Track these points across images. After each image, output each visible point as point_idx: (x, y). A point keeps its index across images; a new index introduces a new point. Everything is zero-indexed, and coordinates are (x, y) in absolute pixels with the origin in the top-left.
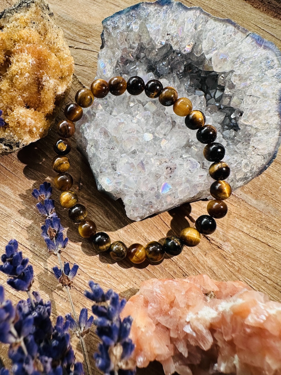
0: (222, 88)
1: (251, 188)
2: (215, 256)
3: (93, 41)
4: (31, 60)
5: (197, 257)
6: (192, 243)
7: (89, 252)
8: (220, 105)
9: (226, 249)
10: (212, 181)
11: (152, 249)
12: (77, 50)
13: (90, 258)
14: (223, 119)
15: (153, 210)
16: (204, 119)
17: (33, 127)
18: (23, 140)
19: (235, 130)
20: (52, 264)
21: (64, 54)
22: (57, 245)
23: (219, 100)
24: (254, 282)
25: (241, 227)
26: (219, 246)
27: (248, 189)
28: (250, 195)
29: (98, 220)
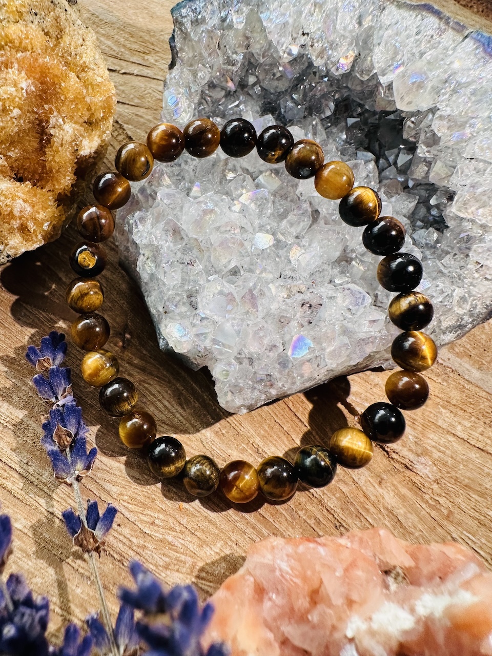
0: (412, 145)
1: (468, 346)
2: (399, 486)
3: (156, 61)
4: (25, 83)
5: (364, 488)
6: (354, 462)
7: (140, 477)
8: (407, 181)
9: (423, 471)
10: (396, 332)
11: (272, 472)
12: (125, 76)
13: (143, 491)
14: (412, 209)
15: (274, 392)
16: (379, 204)
17: (27, 220)
18: (7, 245)
19: (437, 229)
20: (63, 502)
21: (96, 76)
22: (74, 463)
23: (404, 170)
24: (481, 542)
25: (451, 425)
26: (407, 465)
27: (462, 349)
28: (468, 359)
29: (160, 411)
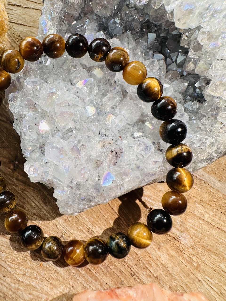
0: (186, 50)
1: (215, 168)
2: (170, 250)
5: (149, 252)
7: (19, 247)
8: (182, 72)
9: (184, 241)
11: (93, 249)
13: (20, 256)
16: (161, 89)
19: (199, 101)
23: (181, 65)
24: (215, 282)
25: (202, 214)
26: (175, 238)
27: (211, 169)
28: (214, 175)
29: (33, 208)
